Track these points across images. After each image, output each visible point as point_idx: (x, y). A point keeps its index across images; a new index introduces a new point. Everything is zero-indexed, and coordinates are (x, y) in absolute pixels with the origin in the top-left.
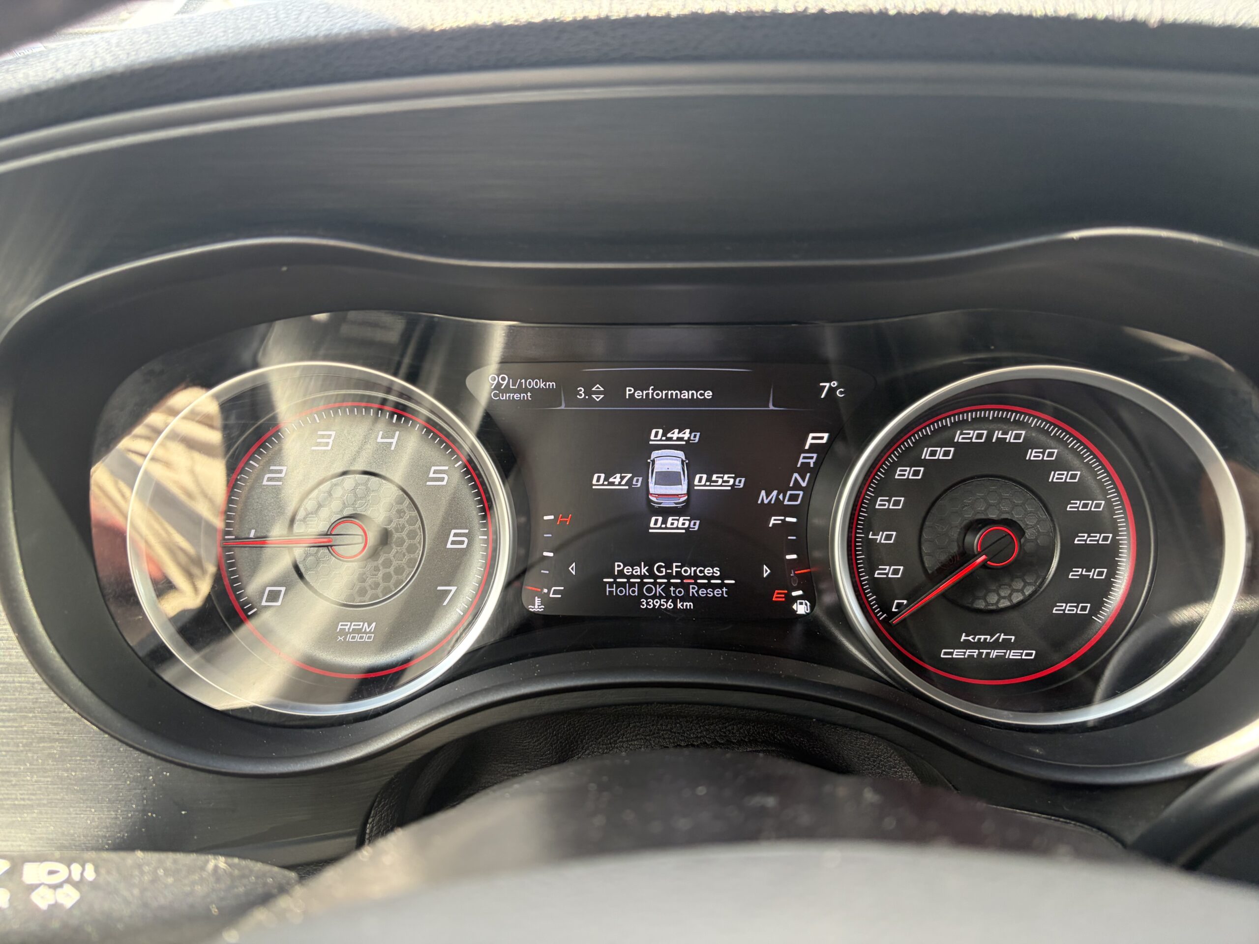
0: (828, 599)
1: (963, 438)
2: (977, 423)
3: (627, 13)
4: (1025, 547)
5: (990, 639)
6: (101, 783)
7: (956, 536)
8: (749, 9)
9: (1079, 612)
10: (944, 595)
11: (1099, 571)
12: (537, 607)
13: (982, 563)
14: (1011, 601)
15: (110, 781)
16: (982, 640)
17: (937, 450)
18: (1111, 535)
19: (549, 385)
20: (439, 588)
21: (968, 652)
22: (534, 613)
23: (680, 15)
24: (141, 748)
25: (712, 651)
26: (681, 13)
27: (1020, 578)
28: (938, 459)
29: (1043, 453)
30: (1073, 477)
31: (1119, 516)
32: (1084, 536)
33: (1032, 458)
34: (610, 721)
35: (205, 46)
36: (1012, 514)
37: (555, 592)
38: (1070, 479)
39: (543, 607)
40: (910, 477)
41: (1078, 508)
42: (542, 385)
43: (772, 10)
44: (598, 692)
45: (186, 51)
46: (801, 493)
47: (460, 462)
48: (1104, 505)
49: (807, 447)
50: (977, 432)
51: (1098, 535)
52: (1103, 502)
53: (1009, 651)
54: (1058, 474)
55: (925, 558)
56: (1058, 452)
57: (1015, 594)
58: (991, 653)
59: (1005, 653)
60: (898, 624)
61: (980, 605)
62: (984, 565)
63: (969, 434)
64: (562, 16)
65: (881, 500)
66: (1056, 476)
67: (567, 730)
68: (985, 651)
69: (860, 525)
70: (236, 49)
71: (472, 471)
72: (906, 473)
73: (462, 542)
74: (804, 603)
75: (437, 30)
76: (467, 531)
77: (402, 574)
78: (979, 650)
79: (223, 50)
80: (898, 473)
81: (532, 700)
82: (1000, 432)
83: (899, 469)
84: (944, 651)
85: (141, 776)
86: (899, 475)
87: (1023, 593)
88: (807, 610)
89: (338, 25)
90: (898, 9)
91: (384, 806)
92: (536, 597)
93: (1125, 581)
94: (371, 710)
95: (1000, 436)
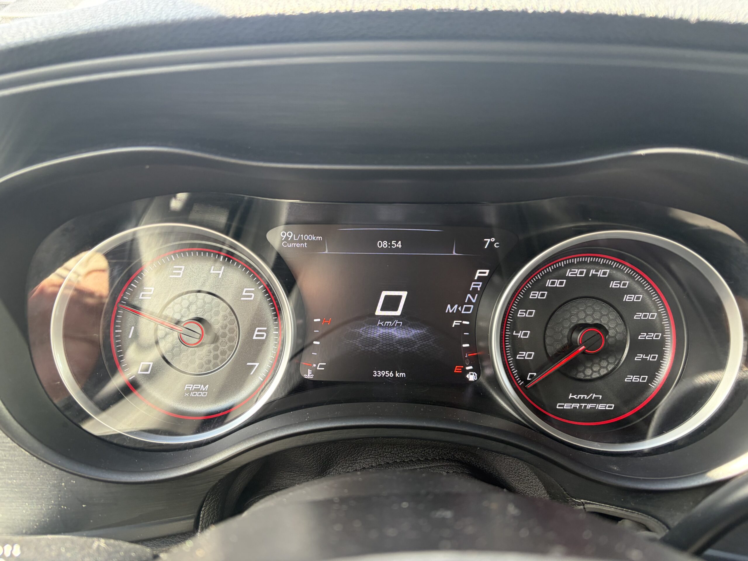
0: (488, 372)
1: (571, 274)
2: (580, 264)
3: (364, 8)
4: (608, 341)
5: (587, 397)
6: (32, 487)
7: (566, 334)
8: (440, 8)
9: (641, 381)
10: (559, 370)
11: (653, 356)
12: (309, 375)
13: (582, 351)
14: (599, 373)
15: (38, 486)
16: (582, 398)
17: (555, 281)
18: (660, 334)
19: (318, 238)
20: (248, 364)
21: (573, 405)
22: (307, 379)
23: (397, 10)
24: (57, 466)
25: (416, 404)
26: (398, 9)
27: (605, 360)
28: (556, 287)
29: (620, 283)
30: (638, 298)
31: (665, 323)
32: (644, 335)
33: (613, 287)
34: (353, 447)
35: (96, 25)
36: (601, 321)
37: (321, 366)
38: (636, 300)
39: (313, 375)
40: (539, 298)
41: (641, 317)
42: (314, 238)
43: (455, 9)
44: (345, 431)
45: (84, 29)
46: (472, 306)
47: (262, 286)
48: (656, 316)
49: (476, 278)
50: (580, 270)
51: (653, 334)
52: (656, 314)
53: (598, 405)
54: (629, 297)
55: (548, 347)
56: (629, 283)
57: (602, 370)
58: (587, 406)
59: (596, 406)
60: (531, 387)
61: (581, 376)
62: (583, 352)
63: (575, 271)
64: (323, 9)
65: (521, 312)
66: (628, 298)
67: (327, 452)
68: (583, 405)
69: (508, 326)
70: (115, 27)
71: (269, 292)
72: (537, 295)
73: (262, 336)
74: (473, 374)
75: (244, 17)
76: (265, 329)
77: (225, 355)
78: (580, 404)
79: (107, 28)
80: (531, 295)
81: (304, 435)
82: (594, 270)
83: (532, 292)
84: (558, 404)
85: (57, 483)
86: (532, 296)
87: (607, 369)
88: (475, 378)
89: (181, 13)
90: (534, 9)
91: (211, 500)
92: (309, 370)
93: (669, 362)
94: (204, 440)
95: (594, 273)
